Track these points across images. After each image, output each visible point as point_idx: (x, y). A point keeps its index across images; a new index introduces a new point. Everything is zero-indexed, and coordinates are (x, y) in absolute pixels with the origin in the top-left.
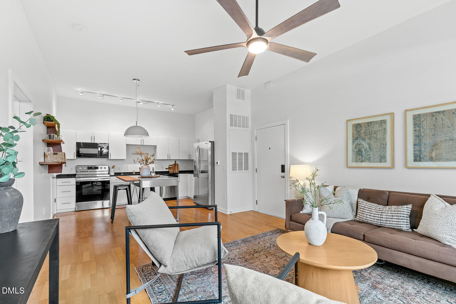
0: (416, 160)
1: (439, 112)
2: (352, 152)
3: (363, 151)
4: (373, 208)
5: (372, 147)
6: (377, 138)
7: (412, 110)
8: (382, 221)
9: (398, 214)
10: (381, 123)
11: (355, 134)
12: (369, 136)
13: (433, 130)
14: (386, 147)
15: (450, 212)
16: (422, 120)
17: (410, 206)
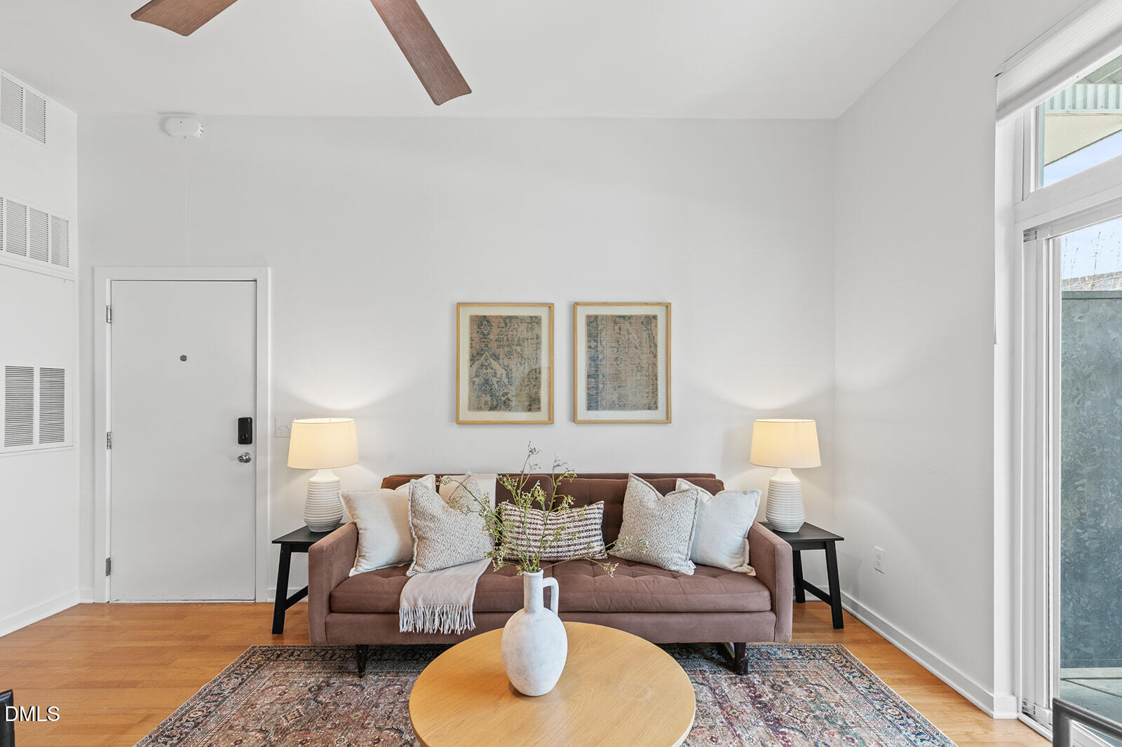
0: (591, 406)
1: (623, 317)
2: (470, 385)
3: (495, 383)
4: (540, 522)
5: (513, 375)
6: (523, 356)
7: (585, 304)
8: (560, 549)
9: (587, 525)
10: (531, 323)
11: (476, 340)
12: (506, 349)
13: (615, 350)
14: (540, 378)
15: (674, 508)
16: (600, 328)
17: (601, 504)
